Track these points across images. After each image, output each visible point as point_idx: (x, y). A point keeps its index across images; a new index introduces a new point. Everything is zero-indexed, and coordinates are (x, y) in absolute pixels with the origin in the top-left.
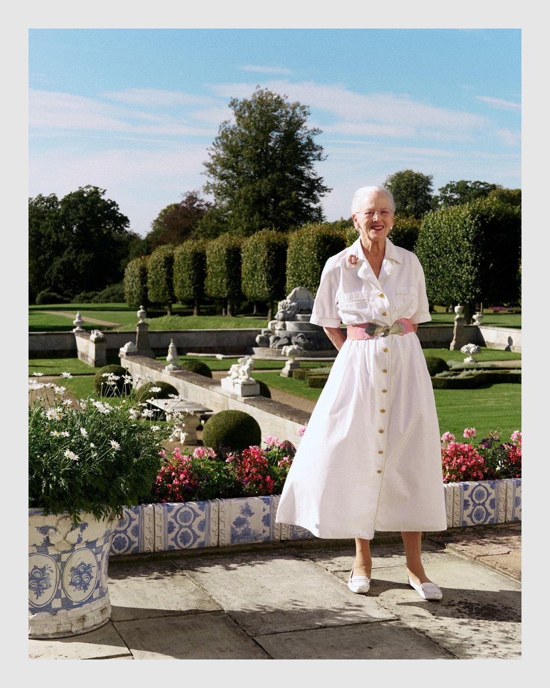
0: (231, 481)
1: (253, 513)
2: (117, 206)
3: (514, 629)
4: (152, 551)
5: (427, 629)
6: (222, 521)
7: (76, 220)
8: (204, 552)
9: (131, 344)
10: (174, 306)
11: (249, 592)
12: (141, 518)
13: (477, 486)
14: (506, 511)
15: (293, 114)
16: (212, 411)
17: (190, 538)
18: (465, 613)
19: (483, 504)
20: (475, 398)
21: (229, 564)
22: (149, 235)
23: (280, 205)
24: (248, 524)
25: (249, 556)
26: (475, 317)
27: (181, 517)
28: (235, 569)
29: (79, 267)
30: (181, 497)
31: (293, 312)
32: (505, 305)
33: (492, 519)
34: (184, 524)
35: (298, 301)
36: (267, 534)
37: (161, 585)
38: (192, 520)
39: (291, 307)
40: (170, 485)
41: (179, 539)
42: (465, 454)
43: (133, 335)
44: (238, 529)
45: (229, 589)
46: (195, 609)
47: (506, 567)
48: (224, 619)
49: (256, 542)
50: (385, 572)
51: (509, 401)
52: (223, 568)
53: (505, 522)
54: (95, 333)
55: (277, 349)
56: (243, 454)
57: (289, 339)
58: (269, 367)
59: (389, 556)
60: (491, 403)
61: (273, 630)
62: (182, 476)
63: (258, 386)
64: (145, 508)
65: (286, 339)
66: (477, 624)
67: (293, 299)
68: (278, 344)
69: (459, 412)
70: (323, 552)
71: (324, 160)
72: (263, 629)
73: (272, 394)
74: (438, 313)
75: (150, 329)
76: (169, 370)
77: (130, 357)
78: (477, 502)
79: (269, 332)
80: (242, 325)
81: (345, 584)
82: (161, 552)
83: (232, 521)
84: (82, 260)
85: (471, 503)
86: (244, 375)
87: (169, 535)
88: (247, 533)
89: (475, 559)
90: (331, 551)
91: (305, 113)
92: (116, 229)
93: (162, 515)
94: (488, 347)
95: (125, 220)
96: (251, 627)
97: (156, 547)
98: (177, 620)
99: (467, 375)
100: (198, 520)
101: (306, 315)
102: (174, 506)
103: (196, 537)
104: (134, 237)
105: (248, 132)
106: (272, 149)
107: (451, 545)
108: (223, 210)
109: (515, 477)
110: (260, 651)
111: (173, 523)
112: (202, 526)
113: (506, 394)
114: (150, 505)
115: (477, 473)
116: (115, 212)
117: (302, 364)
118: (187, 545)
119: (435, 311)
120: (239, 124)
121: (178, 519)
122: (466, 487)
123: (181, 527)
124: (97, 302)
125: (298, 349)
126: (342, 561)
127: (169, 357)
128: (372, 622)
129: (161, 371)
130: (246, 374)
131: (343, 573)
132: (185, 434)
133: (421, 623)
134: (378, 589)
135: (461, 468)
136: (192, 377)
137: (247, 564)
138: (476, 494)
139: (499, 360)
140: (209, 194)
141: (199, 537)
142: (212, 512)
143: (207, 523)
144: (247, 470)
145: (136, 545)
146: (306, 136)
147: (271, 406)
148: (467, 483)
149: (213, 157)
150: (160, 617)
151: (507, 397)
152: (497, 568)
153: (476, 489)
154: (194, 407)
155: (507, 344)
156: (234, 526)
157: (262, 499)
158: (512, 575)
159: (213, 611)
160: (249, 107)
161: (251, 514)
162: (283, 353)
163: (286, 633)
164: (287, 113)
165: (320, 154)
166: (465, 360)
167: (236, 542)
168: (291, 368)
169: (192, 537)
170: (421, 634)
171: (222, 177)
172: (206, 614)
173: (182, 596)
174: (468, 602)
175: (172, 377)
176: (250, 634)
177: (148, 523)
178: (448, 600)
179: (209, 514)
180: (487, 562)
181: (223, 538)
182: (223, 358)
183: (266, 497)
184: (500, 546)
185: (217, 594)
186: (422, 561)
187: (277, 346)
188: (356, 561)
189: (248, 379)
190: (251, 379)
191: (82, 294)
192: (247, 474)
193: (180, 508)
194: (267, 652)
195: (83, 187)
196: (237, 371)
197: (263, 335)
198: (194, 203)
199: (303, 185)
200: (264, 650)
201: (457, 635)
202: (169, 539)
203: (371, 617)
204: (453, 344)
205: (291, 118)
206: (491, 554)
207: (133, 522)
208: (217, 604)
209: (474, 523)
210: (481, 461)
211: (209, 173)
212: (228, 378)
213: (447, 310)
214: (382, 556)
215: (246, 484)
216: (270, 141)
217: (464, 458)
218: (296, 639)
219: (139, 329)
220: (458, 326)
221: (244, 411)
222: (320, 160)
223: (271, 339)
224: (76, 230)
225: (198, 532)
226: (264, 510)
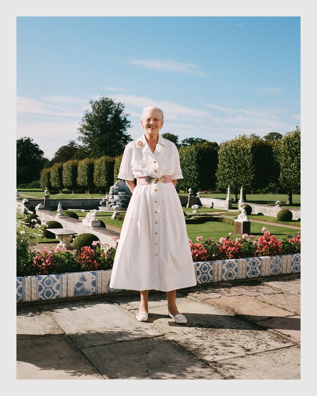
0: (75, 263)
1: (87, 280)
2: (38, 146)
3: (226, 338)
4: (30, 301)
5: (179, 340)
6: (69, 284)
7: (19, 152)
8: (59, 301)
9: (41, 205)
10: (63, 190)
11: (81, 323)
12: (23, 284)
13: (204, 264)
14: (218, 276)
15: (118, 107)
16: (78, 234)
17: (51, 294)
18: (199, 330)
19: (207, 273)
20: (198, 228)
21: (72, 307)
22: (53, 159)
23: (112, 146)
24: (84, 286)
25: (84, 303)
26: (197, 193)
27: (46, 283)
28: (75, 310)
29: (20, 173)
30: (47, 272)
31: (117, 191)
32: (210, 190)
33: (211, 280)
34: (48, 286)
35: (119, 186)
36: (94, 291)
37: (32, 320)
38: (52, 284)
39: (116, 189)
40: (40, 266)
41: (45, 295)
42: (198, 248)
43: (42, 201)
44: (78, 289)
45: (70, 321)
46: (49, 333)
47: (219, 304)
48: (65, 339)
49: (88, 295)
50: (156, 309)
51: (213, 229)
52: (68, 309)
53: (218, 281)
54: (24, 200)
55: (109, 207)
56: (82, 249)
57: (115, 203)
58: (106, 215)
59: (159, 300)
60: (205, 230)
61: (93, 344)
62: (47, 261)
63: (100, 222)
64: (26, 278)
65: (114, 203)
66: (206, 336)
67: (117, 185)
68: (110, 205)
69: (191, 234)
70: (124, 299)
71: (131, 127)
72: (87, 344)
73: (106, 226)
74: (181, 193)
75: (50, 198)
76: (58, 216)
77: (40, 210)
78: (204, 272)
79: (106, 200)
80: (94, 197)
81: (135, 316)
82: (35, 301)
83: (75, 284)
84: (22, 170)
85: (200, 272)
86: (93, 217)
87: (39, 292)
88: (83, 290)
89: (203, 300)
90: (128, 299)
91: (123, 107)
92: (37, 156)
93: (36, 282)
94: (203, 206)
95: (42, 152)
96: (80, 343)
97: (32, 299)
98: (37, 341)
99: (194, 218)
100: (56, 284)
101: (123, 192)
102: (42, 277)
103: (54, 293)
104: (46, 160)
105: (98, 115)
106: (109, 122)
107: (190, 294)
108: (87, 148)
109: (222, 259)
110: (84, 358)
111: (42, 286)
112: (58, 287)
113: (211, 226)
114: (29, 277)
115: (204, 258)
116: (37, 149)
117: (120, 214)
118: (50, 297)
119: (180, 192)
120: (94, 111)
121: (44, 284)
122: (198, 265)
123: (46, 288)
124: (28, 188)
125: (119, 207)
126: (134, 304)
127: (58, 210)
128: (149, 338)
129: (54, 217)
130: (94, 217)
131: (134, 310)
132: (65, 244)
133: (175, 337)
134: (152, 319)
135: (196, 255)
136: (69, 219)
137: (82, 307)
138: (203, 268)
139: (208, 212)
140: (80, 141)
141: (56, 293)
142: (64, 280)
143: (60, 285)
144: (84, 258)
145: (21, 298)
146: (124, 117)
147: (105, 231)
148: (199, 262)
149: (82, 125)
150: (28, 339)
151: (212, 227)
152: (215, 305)
153: (203, 266)
154: (69, 232)
155: (212, 205)
156: (76, 287)
157: (92, 272)
158: (223, 309)
159: (59, 334)
160: (98, 104)
161: (85, 280)
162: (112, 209)
163: (101, 346)
164: (116, 107)
165: (130, 125)
166: (193, 212)
167: (77, 295)
168: (116, 215)
169: (52, 293)
170: (176, 344)
171: (86, 134)
172: (55, 336)
173: (42, 326)
174: (201, 324)
175: (59, 219)
176: (79, 347)
177: (27, 286)
178: (190, 324)
179: (62, 281)
180: (210, 302)
181: (70, 293)
182: (85, 211)
183: (93, 271)
184: (216, 294)
185: (63, 324)
186: (176, 303)
187: (109, 206)
188: (141, 304)
189: (95, 220)
190: (96, 219)
191: (22, 185)
192: (84, 260)
193: (46, 278)
194: (88, 359)
195: (23, 137)
196: (90, 216)
197: (103, 201)
198: (73, 145)
199: (123, 138)
200: (86, 357)
201: (196, 343)
202: (40, 295)
203: (148, 335)
204: (188, 205)
205: (117, 109)
206: (211, 298)
207: (19, 286)
208: (62, 330)
209: (202, 282)
210: (206, 251)
211: (80, 132)
212: (85, 219)
213: (185, 192)
214: (154, 300)
215: (83, 265)
216: (108, 119)
217: (197, 250)
218: (106, 349)
219: (45, 198)
220: (190, 197)
221: (93, 234)
222: (129, 127)
223: (107, 203)
224: (19, 157)
225: (56, 290)
226: (93, 278)
